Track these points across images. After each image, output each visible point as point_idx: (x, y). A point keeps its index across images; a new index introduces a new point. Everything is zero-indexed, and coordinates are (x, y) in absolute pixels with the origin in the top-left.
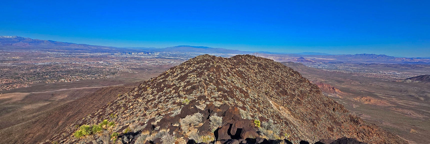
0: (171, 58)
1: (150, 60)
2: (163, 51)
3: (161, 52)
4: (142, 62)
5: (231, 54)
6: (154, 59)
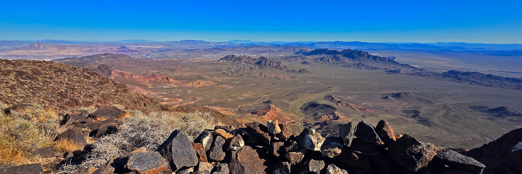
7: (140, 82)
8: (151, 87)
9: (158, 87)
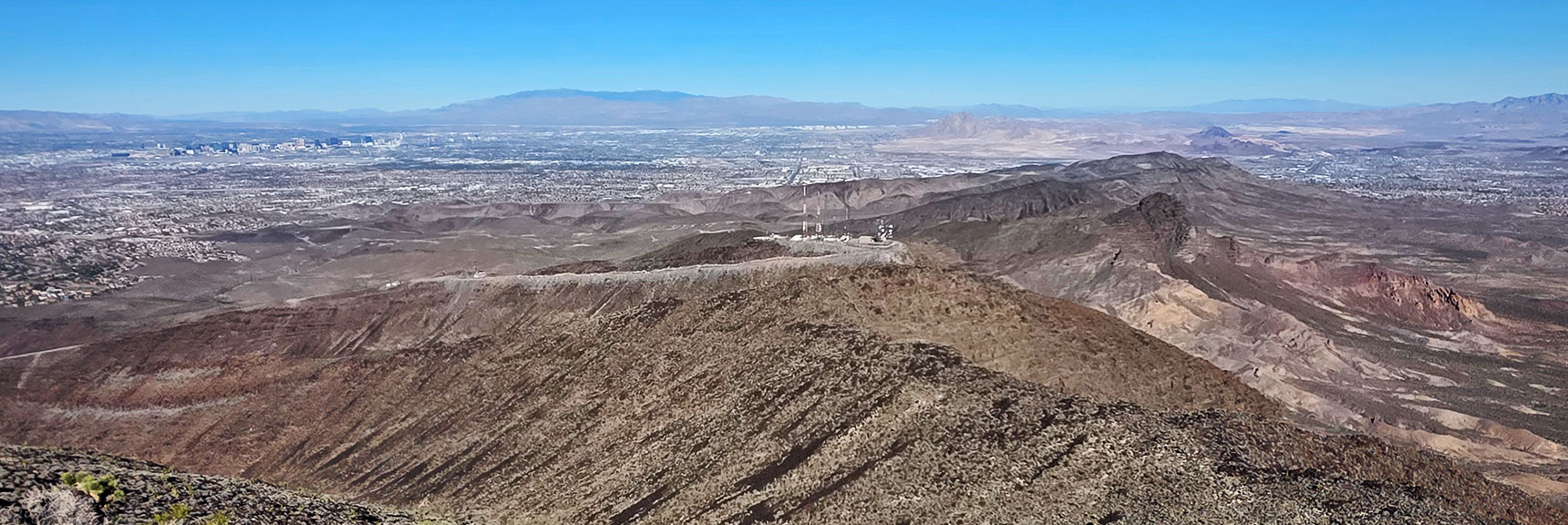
0: (469, 167)
1: (340, 184)
2: (424, 129)
3: (411, 134)
4: (290, 196)
5: (818, 127)
6: (366, 175)
7: (1305, 295)
8: (1359, 331)
9: (1397, 339)
